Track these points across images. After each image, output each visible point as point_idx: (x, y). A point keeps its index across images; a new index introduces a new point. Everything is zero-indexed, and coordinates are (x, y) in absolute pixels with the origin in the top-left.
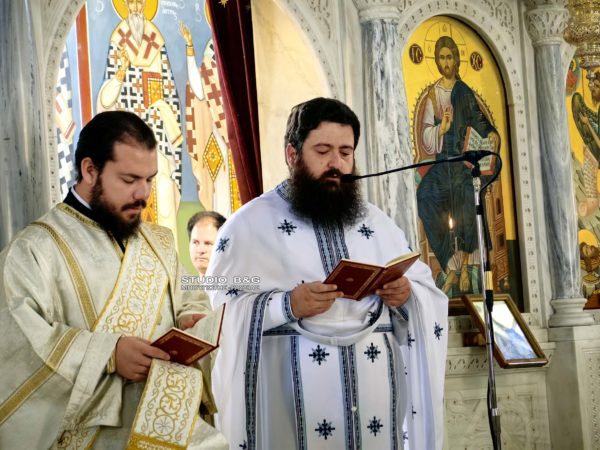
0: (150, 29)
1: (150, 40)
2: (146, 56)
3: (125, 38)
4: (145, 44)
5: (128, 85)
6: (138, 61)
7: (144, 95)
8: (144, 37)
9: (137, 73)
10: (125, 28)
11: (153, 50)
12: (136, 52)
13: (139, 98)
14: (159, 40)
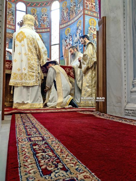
0: (95, 28)
1: (95, 29)
2: (94, 31)
3: (91, 28)
4: (94, 30)
5: (91, 35)
6: (92, 32)
7: (93, 37)
8: (94, 29)
9: (92, 34)
10: (91, 27)
11: (95, 31)
12: (92, 31)
13: (92, 38)
14: (96, 29)
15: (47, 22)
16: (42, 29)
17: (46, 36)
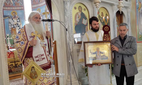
15: (21, 1)
16: (17, 7)
17: (21, 13)
